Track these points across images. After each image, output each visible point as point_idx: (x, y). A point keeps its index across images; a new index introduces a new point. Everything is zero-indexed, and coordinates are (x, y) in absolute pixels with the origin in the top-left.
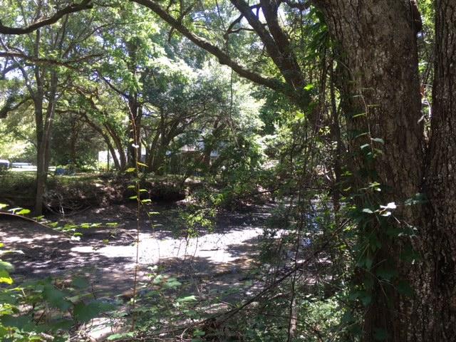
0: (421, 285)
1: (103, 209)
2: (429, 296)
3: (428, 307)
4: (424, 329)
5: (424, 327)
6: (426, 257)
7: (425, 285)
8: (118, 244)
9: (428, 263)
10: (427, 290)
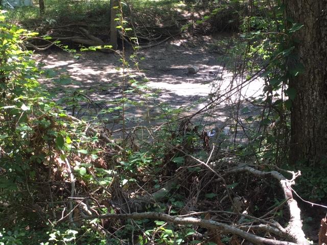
0: (313, 93)
1: (185, 41)
2: (318, 101)
3: (316, 109)
4: (314, 126)
5: (314, 124)
6: (316, 72)
7: (315, 93)
8: (197, 82)
9: (317, 76)
10: (316, 97)
